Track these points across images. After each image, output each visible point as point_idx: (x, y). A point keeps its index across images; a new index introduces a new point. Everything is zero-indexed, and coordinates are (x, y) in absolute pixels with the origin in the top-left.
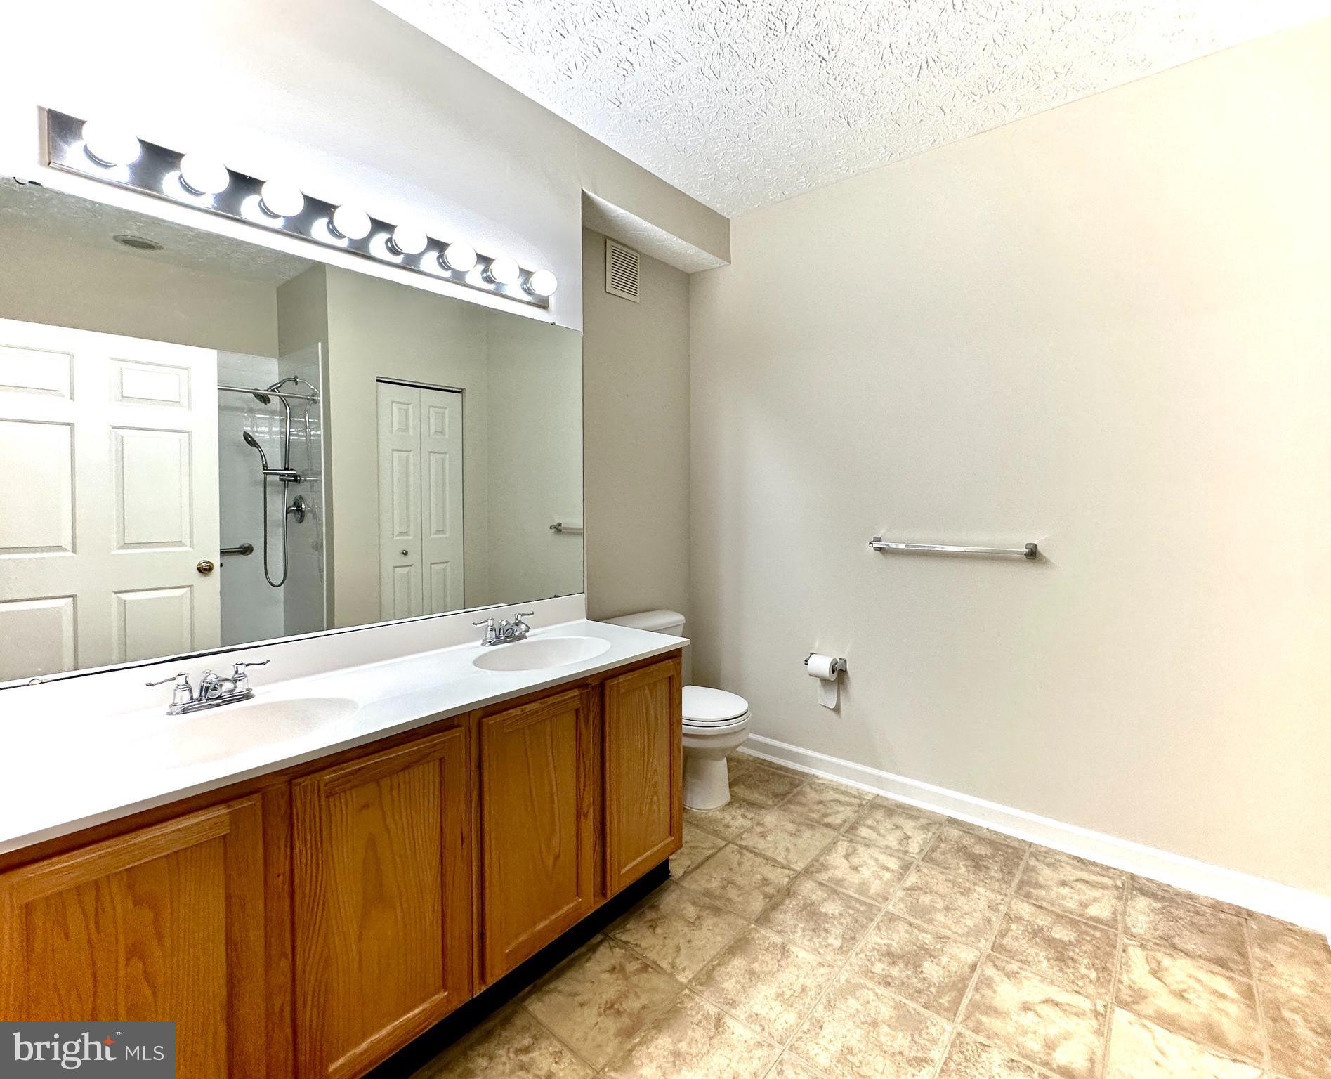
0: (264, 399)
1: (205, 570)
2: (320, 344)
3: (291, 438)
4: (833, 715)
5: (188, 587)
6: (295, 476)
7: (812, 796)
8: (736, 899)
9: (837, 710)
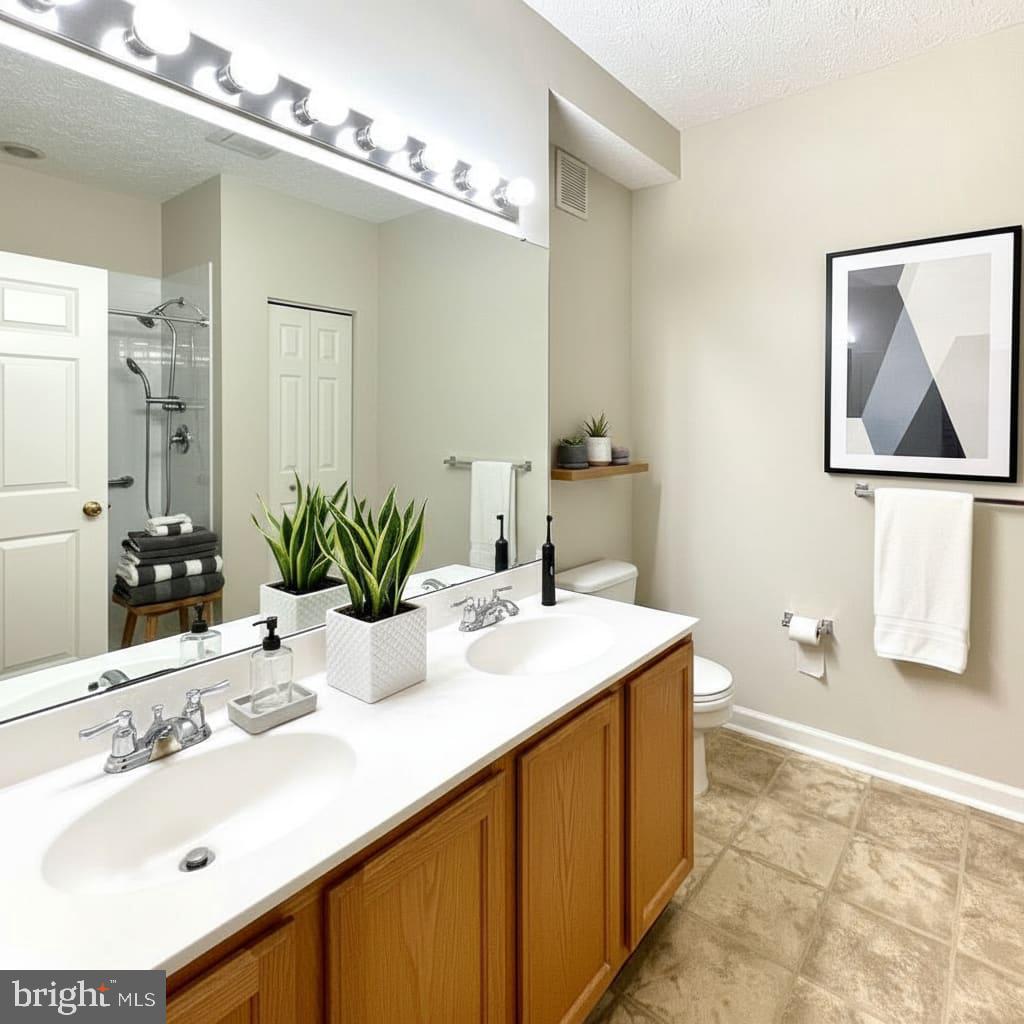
0: (148, 322)
1: (91, 513)
2: (211, 265)
3: (177, 363)
4: (819, 684)
5: (73, 531)
6: (179, 404)
7: (799, 779)
8: (761, 931)
9: (823, 680)
